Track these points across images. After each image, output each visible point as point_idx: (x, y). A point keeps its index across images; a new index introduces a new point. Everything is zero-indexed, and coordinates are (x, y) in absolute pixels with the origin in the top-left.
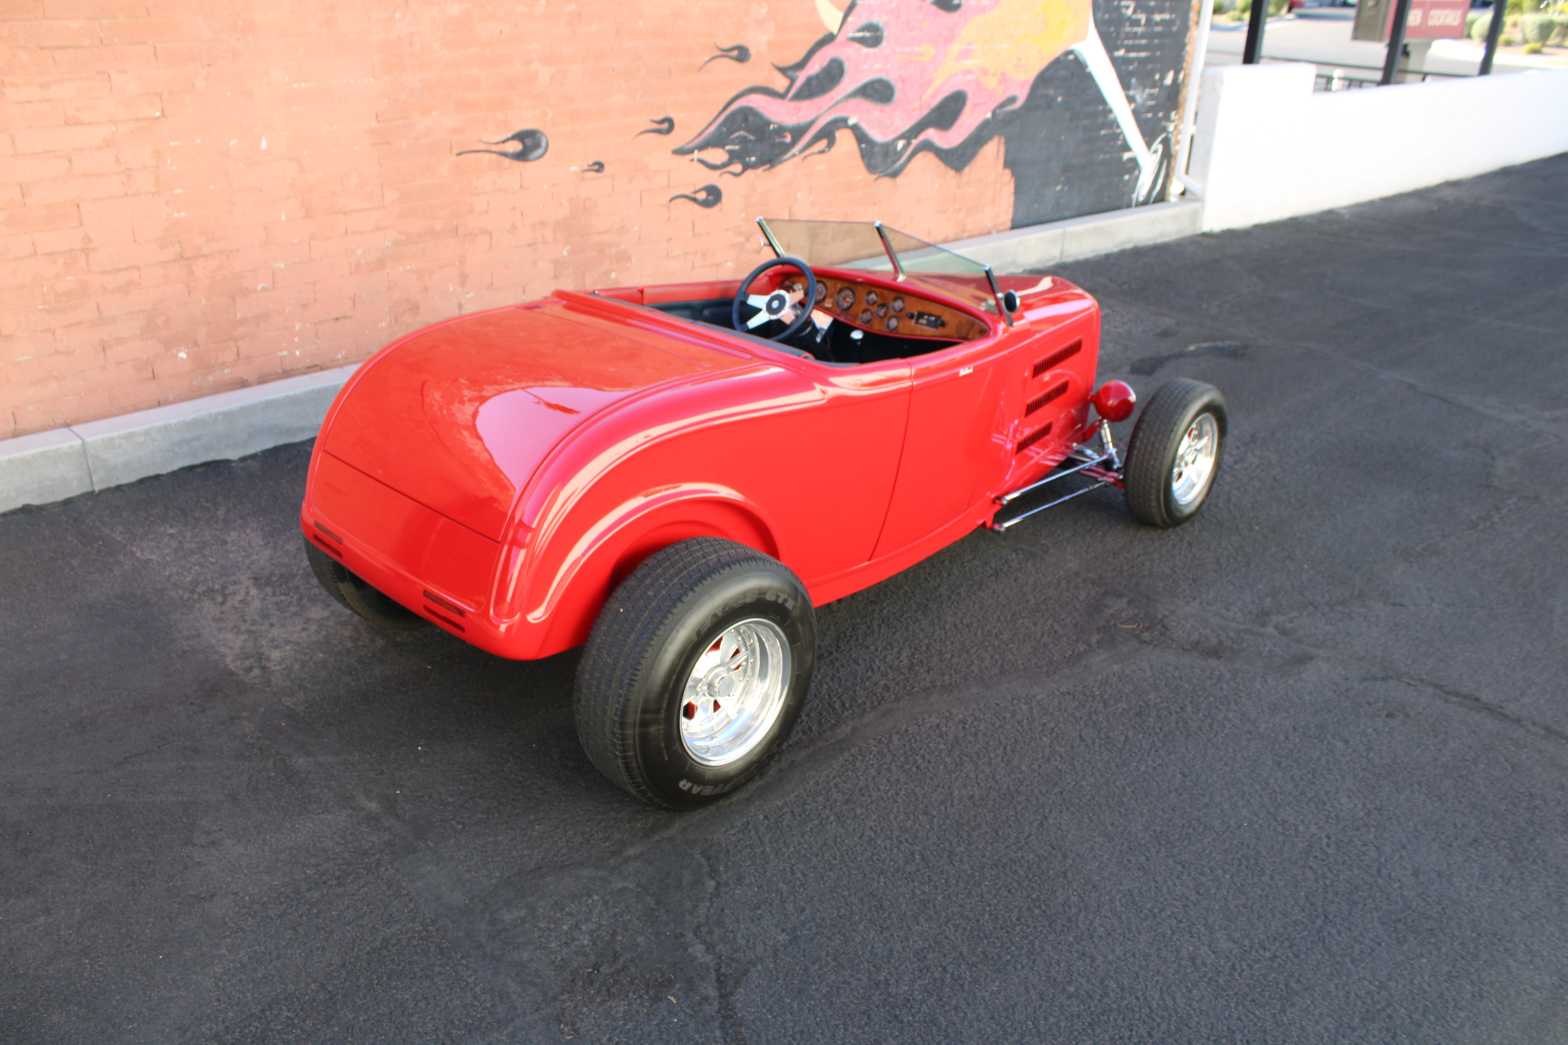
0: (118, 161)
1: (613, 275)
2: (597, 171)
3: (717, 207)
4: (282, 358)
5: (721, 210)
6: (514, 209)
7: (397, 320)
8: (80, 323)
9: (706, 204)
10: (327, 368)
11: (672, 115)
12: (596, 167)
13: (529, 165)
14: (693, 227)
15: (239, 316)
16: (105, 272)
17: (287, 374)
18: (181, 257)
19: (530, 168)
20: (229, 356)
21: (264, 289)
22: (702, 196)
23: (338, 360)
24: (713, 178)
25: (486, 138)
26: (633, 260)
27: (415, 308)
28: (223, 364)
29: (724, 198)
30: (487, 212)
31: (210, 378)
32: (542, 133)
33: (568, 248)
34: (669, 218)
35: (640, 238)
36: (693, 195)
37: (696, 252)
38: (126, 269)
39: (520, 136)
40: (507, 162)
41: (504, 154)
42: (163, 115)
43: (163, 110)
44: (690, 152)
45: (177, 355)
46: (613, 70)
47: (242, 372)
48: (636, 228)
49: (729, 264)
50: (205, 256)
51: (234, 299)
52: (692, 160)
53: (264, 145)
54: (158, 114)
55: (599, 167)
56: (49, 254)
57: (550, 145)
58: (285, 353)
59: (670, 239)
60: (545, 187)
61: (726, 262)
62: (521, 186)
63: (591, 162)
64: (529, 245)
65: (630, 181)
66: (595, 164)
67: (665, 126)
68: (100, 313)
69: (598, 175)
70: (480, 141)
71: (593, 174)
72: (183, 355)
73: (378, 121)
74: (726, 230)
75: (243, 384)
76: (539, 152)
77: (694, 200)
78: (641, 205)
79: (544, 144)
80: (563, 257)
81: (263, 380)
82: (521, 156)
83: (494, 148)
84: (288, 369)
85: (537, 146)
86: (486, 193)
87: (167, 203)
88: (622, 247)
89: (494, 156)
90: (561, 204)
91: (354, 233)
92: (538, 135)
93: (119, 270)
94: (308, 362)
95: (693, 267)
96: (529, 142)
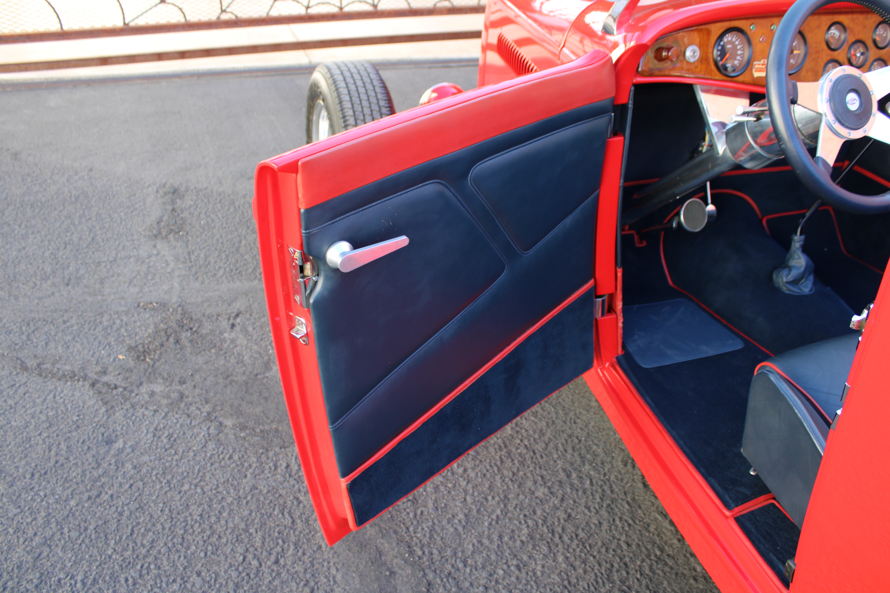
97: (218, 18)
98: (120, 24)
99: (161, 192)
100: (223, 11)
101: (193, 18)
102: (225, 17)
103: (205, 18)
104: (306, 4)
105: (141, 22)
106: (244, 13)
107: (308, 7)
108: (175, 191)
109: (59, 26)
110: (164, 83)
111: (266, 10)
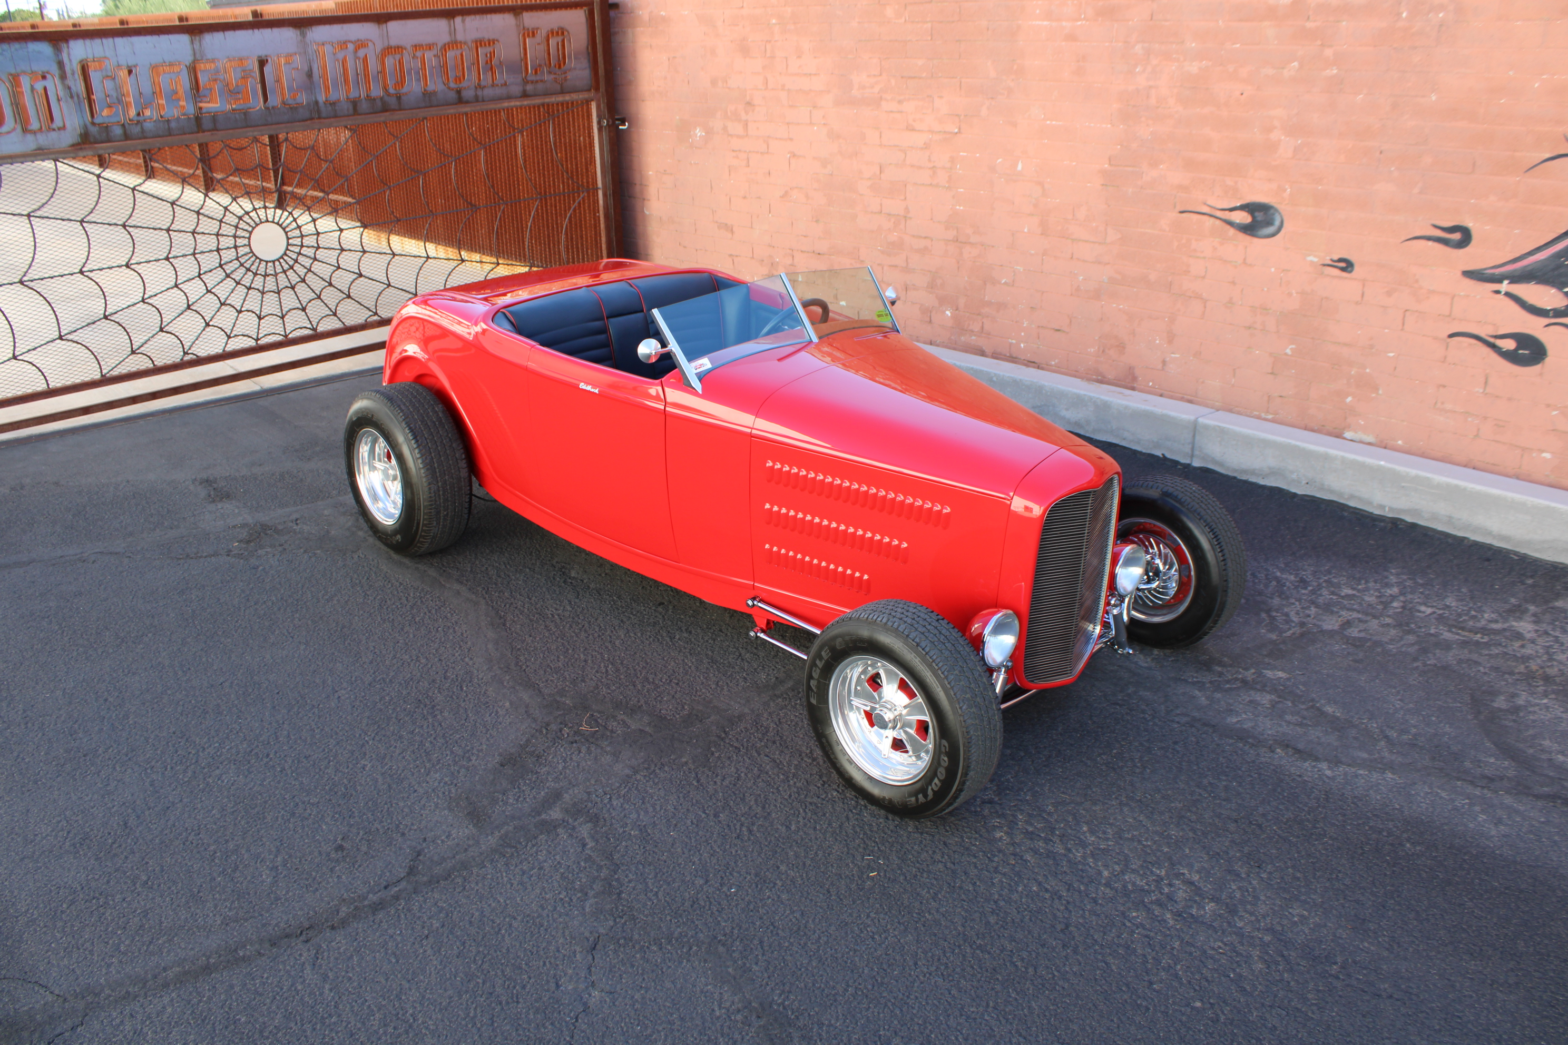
0: (930, 160)
1: (1349, 399)
2: (1343, 269)
3: (1536, 368)
4: (1011, 344)
5: (1541, 374)
6: (1234, 283)
7: (1103, 351)
8: (896, 266)
9: (1510, 357)
10: (1043, 369)
11: (1470, 224)
12: (1343, 265)
13: (1256, 240)
14: (1486, 383)
15: (987, 298)
16: (913, 236)
17: (1012, 359)
18: (956, 240)
19: (1256, 245)
20: (976, 327)
21: (1005, 283)
22: (1509, 345)
23: (1051, 365)
24: (1534, 326)
25: (1211, 202)
26: (1380, 392)
27: (1121, 347)
28: (972, 331)
29: (1548, 360)
30: (1204, 277)
31: (963, 338)
32: (1276, 210)
33: (1293, 346)
34: (1445, 357)
35: (1395, 368)
36: (1492, 340)
37: (1485, 418)
38: (925, 238)
39: (1249, 208)
40: (1231, 231)
41: (1230, 223)
42: (959, 132)
43: (960, 129)
44: (1498, 280)
45: (944, 312)
46: (1381, 152)
47: (982, 343)
48: (1391, 355)
49: (1547, 455)
50: (970, 243)
51: (985, 284)
52: (1498, 292)
53: (1020, 167)
54: (956, 130)
55: (1347, 265)
56: (889, 215)
57: (1285, 224)
58: (1014, 341)
59: (1444, 386)
60: (1273, 270)
61: (1543, 451)
62: (1244, 262)
63: (1336, 257)
64: (1250, 328)
65: (1389, 294)
66: (1340, 260)
67: (1457, 236)
68: (907, 263)
69: (1344, 274)
70: (1205, 204)
71: (1336, 272)
72: (948, 313)
73: (1110, 164)
74: (1548, 406)
75: (982, 353)
76: (1271, 230)
77: (1493, 346)
78: (1402, 330)
79: (1277, 223)
80: (1286, 354)
81: (996, 356)
82: (1249, 229)
83: (1219, 214)
84: (1014, 355)
85: (1269, 223)
86: (1204, 258)
87: (953, 197)
88: (1368, 370)
89: (1218, 222)
90: (1290, 294)
91: (1078, 259)
92: (1272, 211)
93: (920, 237)
94: (1029, 356)
95: (1477, 435)
96: (1260, 216)
97: (182, 359)
98: (97, 376)
99: (197, 483)
100: (185, 353)
101: (159, 363)
102: (187, 358)
103: (169, 362)
104: (255, 337)
105: (115, 373)
106: (202, 353)
107: (257, 340)
108: (207, 481)
109: (45, 386)
110: (142, 422)
111: (222, 348)
